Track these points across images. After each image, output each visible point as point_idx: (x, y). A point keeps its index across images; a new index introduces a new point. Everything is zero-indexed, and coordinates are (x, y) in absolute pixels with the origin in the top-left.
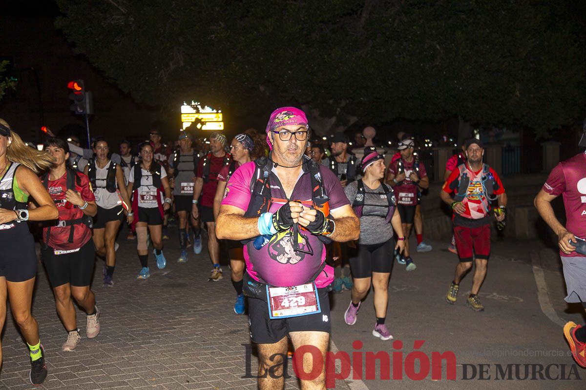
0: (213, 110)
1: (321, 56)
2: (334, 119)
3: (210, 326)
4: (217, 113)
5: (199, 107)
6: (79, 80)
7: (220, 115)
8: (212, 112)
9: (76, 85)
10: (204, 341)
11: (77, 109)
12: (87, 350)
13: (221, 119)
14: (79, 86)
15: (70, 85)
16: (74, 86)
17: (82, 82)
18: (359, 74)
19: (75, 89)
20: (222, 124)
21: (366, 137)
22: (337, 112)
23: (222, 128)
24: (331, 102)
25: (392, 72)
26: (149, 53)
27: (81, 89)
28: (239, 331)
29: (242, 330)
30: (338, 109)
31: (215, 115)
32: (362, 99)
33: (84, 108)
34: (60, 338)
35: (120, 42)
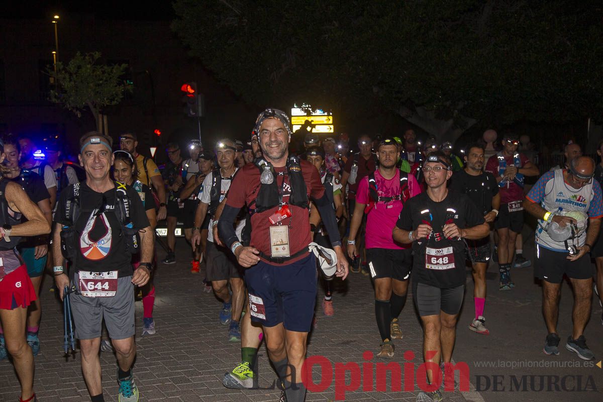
0: (324, 113)
1: (439, 55)
2: (451, 122)
3: (322, 336)
4: (329, 115)
5: (310, 109)
6: (193, 83)
7: (331, 118)
8: (323, 114)
9: (189, 87)
10: (316, 351)
11: (189, 111)
12: (200, 355)
13: (331, 122)
14: (192, 88)
15: (183, 88)
16: (187, 89)
17: (195, 84)
18: (480, 73)
19: (188, 92)
20: (332, 127)
21: (487, 141)
22: (455, 115)
23: (332, 131)
24: (448, 103)
25: (517, 71)
26: (262, 54)
27: (193, 91)
28: (352, 342)
29: (355, 341)
30: (456, 111)
31: (326, 118)
32: (482, 100)
33: (196, 111)
34: (174, 341)
35: (233, 43)
